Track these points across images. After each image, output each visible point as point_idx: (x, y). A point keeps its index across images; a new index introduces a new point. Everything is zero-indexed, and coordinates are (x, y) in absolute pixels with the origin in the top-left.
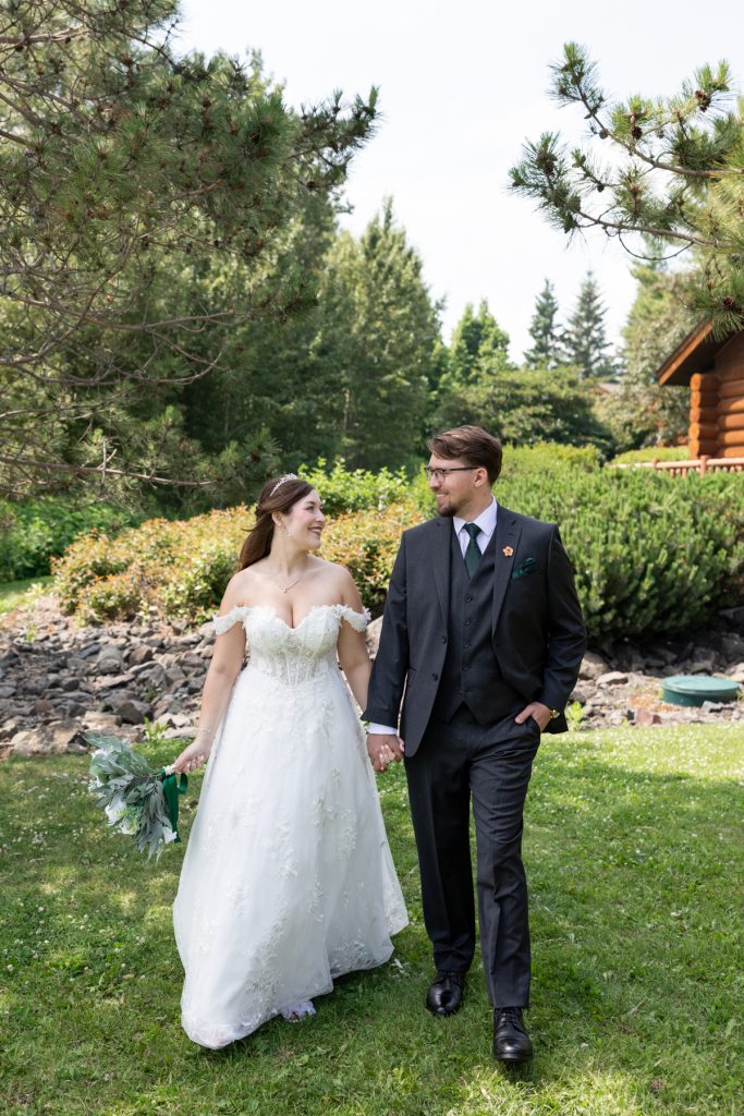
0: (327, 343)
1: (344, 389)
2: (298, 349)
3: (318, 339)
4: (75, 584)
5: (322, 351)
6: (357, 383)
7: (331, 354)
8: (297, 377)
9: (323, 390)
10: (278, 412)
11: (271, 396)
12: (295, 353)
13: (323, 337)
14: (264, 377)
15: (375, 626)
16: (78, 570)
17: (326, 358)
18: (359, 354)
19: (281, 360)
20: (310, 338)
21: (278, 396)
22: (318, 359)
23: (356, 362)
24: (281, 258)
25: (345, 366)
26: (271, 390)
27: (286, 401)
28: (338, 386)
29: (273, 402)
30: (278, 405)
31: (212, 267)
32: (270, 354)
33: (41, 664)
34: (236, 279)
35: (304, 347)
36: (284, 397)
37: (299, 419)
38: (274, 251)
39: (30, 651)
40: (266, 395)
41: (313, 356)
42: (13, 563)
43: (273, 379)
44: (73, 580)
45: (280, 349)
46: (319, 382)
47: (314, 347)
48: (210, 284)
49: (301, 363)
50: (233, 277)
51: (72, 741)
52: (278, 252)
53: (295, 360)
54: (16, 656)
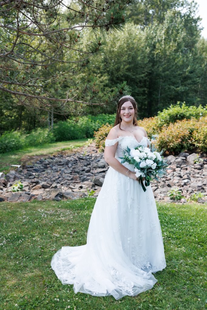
0: (193, 70)
1: (198, 84)
2: (183, 71)
3: (189, 68)
4: (100, 140)
5: (191, 72)
6: (203, 82)
7: (194, 73)
8: (182, 79)
9: (191, 84)
10: (175, 90)
11: (173, 85)
12: (181, 72)
13: (191, 68)
14: (171, 80)
15: (190, 157)
16: (101, 136)
17: (192, 74)
18: (204, 73)
19: (177, 75)
20: (187, 68)
21: (175, 85)
22: (189, 74)
23: (203, 75)
24: (178, 44)
25: (199, 77)
26: (174, 84)
27: (178, 87)
28: (196, 82)
29: (173, 87)
30: (175, 88)
31: (157, 48)
32: (174, 73)
33: (83, 163)
34: (163, 51)
35: (184, 70)
36: (177, 86)
37: (182, 92)
38: (176, 42)
39: (82, 159)
40: (172, 85)
41: (187, 73)
42: (89, 133)
43: (174, 80)
44: (100, 138)
45: (177, 71)
46: (189, 81)
47: (188, 71)
48: (156, 52)
49: (183, 75)
50: (163, 50)
51: (57, 196)
52: (178, 42)
53: (181, 74)
54: (77, 160)
